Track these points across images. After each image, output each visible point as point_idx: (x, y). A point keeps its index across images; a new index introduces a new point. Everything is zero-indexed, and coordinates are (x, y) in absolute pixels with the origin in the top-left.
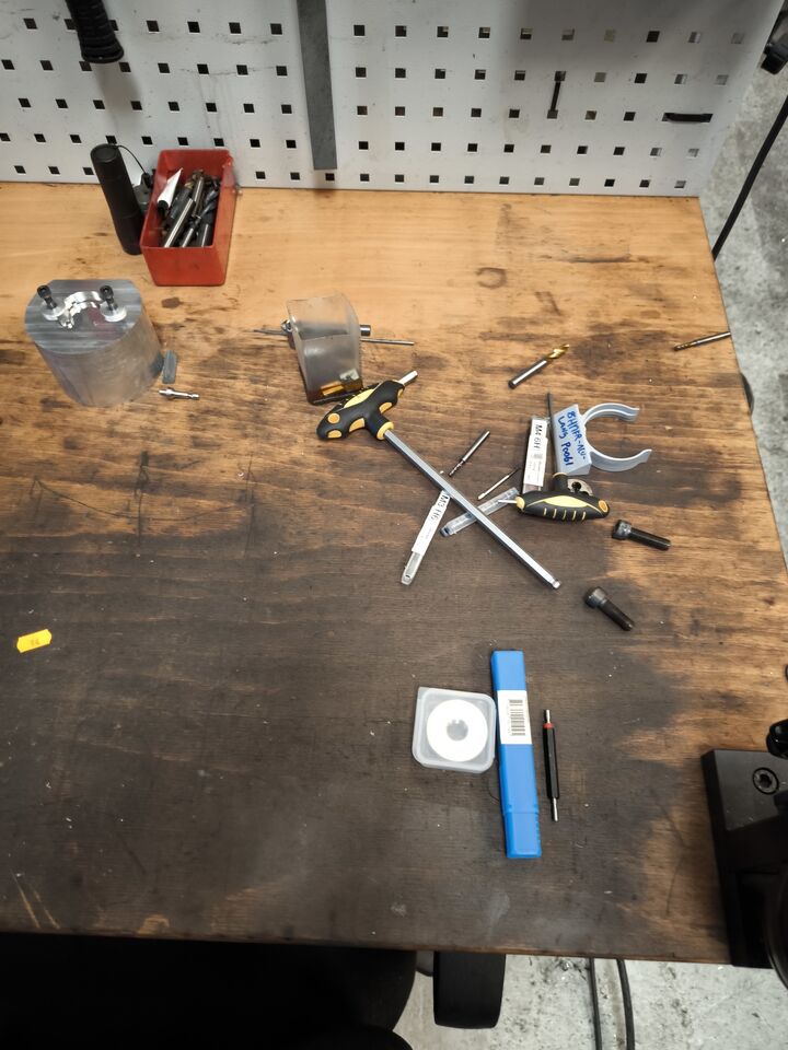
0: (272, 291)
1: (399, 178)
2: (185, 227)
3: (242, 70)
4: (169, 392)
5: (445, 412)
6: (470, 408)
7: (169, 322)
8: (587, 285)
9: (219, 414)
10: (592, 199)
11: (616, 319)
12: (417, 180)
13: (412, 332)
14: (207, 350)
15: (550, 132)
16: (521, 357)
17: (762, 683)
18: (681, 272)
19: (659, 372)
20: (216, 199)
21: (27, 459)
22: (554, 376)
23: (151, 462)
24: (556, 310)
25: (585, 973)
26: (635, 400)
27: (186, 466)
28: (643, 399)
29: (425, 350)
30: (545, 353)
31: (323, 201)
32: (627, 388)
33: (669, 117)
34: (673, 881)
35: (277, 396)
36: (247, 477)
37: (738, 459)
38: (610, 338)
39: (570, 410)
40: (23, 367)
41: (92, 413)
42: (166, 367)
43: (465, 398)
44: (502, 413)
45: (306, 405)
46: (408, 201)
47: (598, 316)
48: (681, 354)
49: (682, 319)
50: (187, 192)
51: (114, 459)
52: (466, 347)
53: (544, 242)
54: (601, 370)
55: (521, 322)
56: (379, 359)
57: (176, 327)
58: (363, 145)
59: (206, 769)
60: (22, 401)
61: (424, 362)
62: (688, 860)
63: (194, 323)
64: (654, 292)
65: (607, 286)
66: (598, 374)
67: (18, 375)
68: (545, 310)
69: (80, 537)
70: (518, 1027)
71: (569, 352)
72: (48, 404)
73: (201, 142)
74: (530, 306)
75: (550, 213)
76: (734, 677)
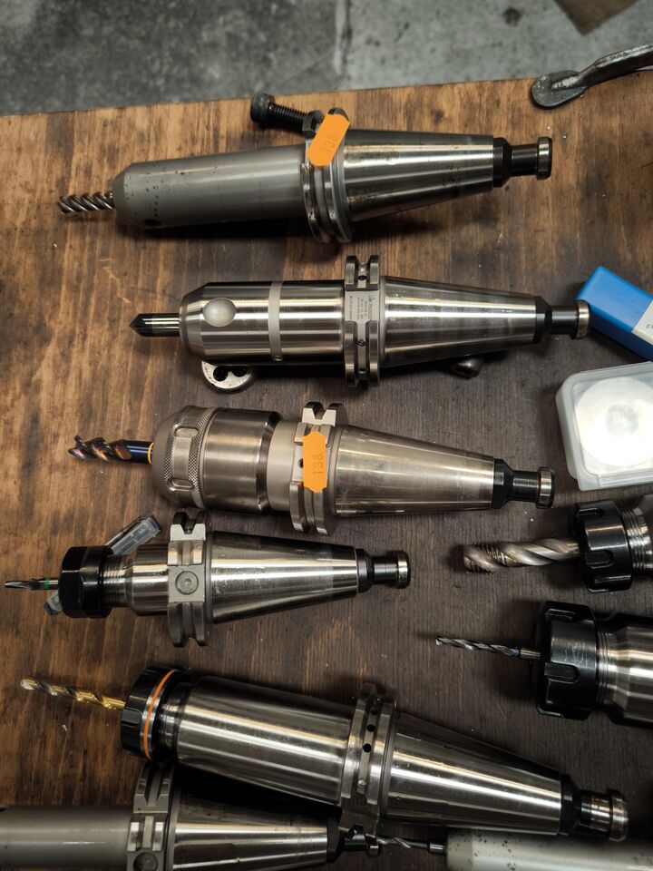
32: (69, 282)
66: (41, 325)
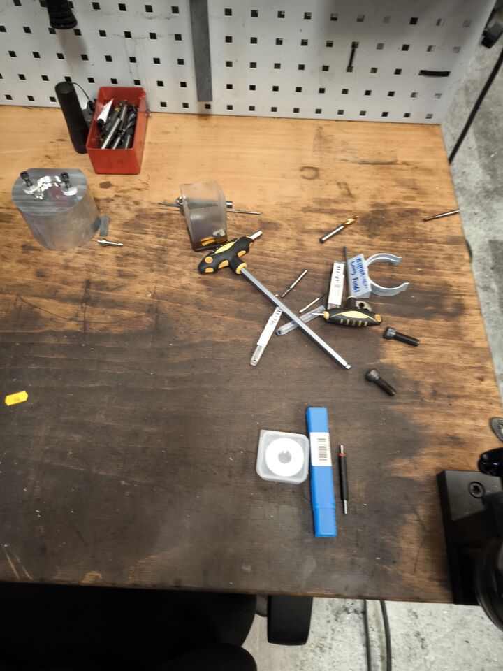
0: (170, 179)
1: (252, 108)
2: (115, 137)
3: (153, 36)
4: (104, 241)
5: (279, 258)
6: (295, 255)
7: (104, 197)
8: (370, 179)
9: (136, 256)
10: (374, 125)
11: (388, 200)
12: (263, 110)
13: (259, 206)
14: (128, 215)
15: (348, 80)
16: (328, 223)
17: (475, 430)
18: (429, 171)
19: (414, 234)
20: (135, 119)
21: (13, 283)
22: (349, 236)
23: (92, 286)
24: (350, 195)
25: (361, 615)
26: (399, 252)
27: (114, 289)
28: (404, 251)
29: (267, 217)
30: (343, 221)
31: (204, 122)
32: (394, 244)
33: (423, 73)
34: (419, 552)
35: (173, 245)
36: (153, 297)
37: (462, 290)
38: (384, 212)
39: (358, 257)
40: (10, 224)
41: (54, 254)
42: (102, 226)
43: (292, 249)
44: (315, 259)
45: (191, 251)
46: (257, 123)
47: (376, 198)
48: (428, 223)
49: (428, 201)
50: (116, 114)
51: (68, 284)
52: (293, 216)
53: (343, 151)
54: (377, 232)
55: (328, 201)
56: (238, 223)
57: (109, 200)
58: (229, 87)
59: (125, 480)
60: (9, 246)
61: (266, 226)
62: (427, 539)
63: (120, 198)
64: (411, 184)
65: (382, 180)
66: (376, 235)
67: (7, 229)
68: (343, 194)
69: (46, 333)
70: (318, 649)
71: (358, 221)
72: (26, 248)
73: (126, 82)
74: (334, 191)
75: (347, 133)
76: (459, 426)
